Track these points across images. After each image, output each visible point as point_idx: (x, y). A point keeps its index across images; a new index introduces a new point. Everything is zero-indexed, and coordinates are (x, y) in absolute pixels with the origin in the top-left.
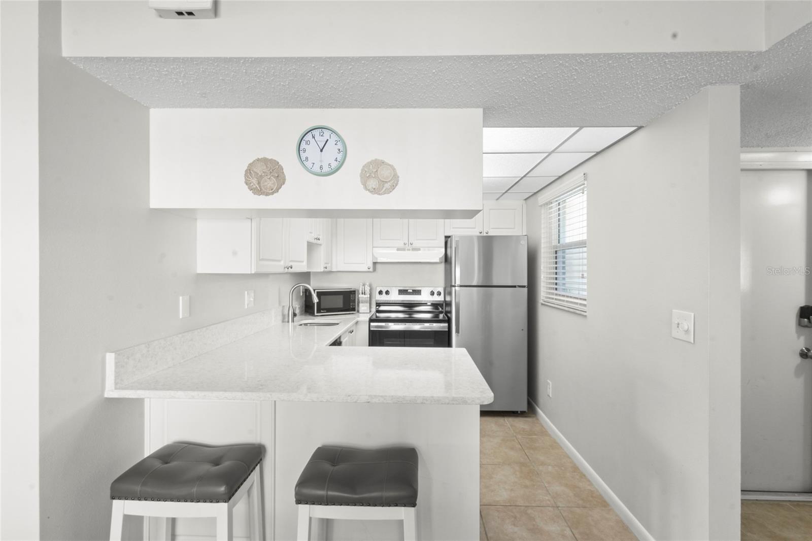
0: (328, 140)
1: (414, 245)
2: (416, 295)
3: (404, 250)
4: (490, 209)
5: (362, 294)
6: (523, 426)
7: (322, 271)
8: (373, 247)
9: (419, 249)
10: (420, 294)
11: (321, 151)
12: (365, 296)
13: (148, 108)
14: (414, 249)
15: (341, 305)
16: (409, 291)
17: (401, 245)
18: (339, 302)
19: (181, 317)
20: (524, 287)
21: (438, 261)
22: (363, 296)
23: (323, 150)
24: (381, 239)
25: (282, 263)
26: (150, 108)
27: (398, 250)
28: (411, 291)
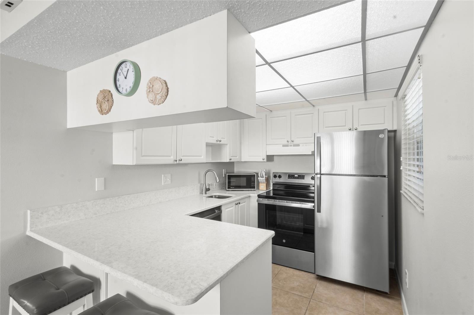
0: (128, 69)
1: (295, 143)
2: (300, 179)
3: (287, 146)
4: (359, 109)
5: (261, 177)
6: (378, 307)
7: (228, 161)
8: (266, 145)
9: (298, 145)
10: (304, 179)
11: (126, 78)
12: (263, 178)
13: (65, 72)
14: (295, 145)
15: (245, 184)
16: (295, 176)
17: (286, 143)
18: (243, 182)
19: (96, 190)
20: (385, 176)
21: (311, 154)
22: (261, 178)
23: (127, 77)
24: (272, 139)
25: (172, 157)
26: (67, 72)
27: (284, 146)
28: (297, 176)
